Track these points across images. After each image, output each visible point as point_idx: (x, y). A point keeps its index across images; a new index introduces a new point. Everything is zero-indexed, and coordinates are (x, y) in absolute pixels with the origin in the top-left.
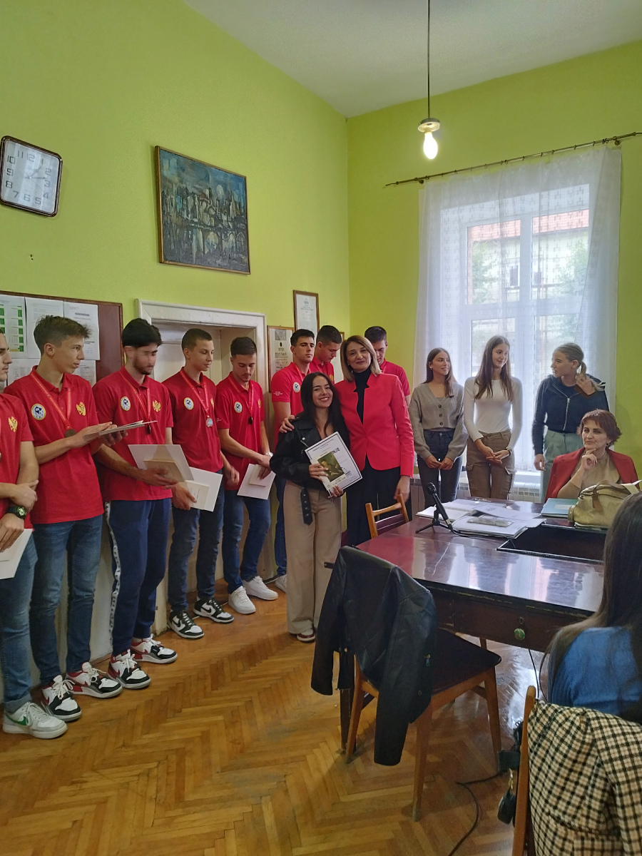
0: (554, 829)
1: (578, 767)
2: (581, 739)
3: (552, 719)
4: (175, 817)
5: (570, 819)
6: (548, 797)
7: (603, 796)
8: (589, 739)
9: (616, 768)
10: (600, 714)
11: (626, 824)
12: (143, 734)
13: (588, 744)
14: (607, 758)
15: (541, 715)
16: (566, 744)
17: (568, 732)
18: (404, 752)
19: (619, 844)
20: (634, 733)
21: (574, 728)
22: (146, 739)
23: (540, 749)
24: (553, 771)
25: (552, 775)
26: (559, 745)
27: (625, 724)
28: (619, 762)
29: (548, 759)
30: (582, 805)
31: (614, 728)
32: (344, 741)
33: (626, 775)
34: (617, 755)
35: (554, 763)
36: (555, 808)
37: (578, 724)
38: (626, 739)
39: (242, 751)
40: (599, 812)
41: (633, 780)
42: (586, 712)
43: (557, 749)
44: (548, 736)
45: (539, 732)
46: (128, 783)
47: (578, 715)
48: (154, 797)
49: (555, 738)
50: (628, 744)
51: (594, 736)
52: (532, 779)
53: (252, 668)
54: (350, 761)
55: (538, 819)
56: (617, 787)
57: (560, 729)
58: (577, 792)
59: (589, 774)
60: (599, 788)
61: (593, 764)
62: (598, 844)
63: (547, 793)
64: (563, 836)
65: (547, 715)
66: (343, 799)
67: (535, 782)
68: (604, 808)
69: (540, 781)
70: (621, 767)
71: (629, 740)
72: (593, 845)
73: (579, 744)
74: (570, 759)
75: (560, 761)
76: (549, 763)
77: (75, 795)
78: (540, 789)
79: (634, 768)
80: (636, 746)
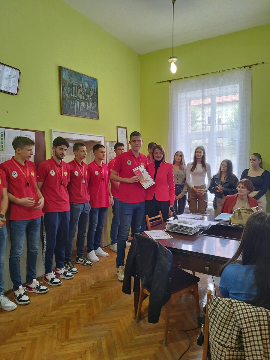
0: (218, 347)
1: (228, 322)
2: (229, 311)
3: (217, 303)
4: (65, 345)
5: (224, 343)
6: (216, 334)
7: (237, 334)
8: (232, 311)
10: (237, 301)
11: (246, 345)
12: (52, 311)
13: (232, 313)
14: (239, 318)
15: (213, 301)
16: (223, 313)
17: (224, 308)
18: (160, 318)
19: (244, 352)
20: (250, 308)
21: (226, 307)
22: (53, 313)
23: (213, 315)
24: (218, 324)
25: (217, 325)
26: (220, 313)
27: (246, 305)
28: (244, 320)
29: (216, 319)
30: (229, 338)
31: (242, 306)
32: (136, 313)
33: (246, 325)
34: (243, 317)
35: (218, 321)
36: (219, 339)
37: (228, 305)
38: (246, 311)
39: (93, 318)
40: (236, 340)
41: (249, 327)
42: (231, 300)
43: (219, 315)
44: (216, 310)
45: (212, 308)
46: (45, 332)
47: (228, 301)
48: (56, 337)
49: (219, 311)
50: (247, 313)
51: (234, 309)
52: (210, 327)
53: (98, 284)
54: (138, 322)
55: (212, 343)
57: (221, 307)
58: (227, 332)
59: (232, 325)
60: (236, 331)
61: (233, 321)
62: (235, 353)
64: (222, 350)
65: (216, 302)
66: (135, 338)
67: (211, 329)
68: (238, 338)
69: (213, 328)
70: (244, 322)
71: (248, 311)
72: (233, 353)
73: (228, 313)
74: (225, 319)
75: (220, 320)
76: (216, 321)
77: (23, 337)
78: (213, 331)
79: (250, 322)
80: (250, 314)
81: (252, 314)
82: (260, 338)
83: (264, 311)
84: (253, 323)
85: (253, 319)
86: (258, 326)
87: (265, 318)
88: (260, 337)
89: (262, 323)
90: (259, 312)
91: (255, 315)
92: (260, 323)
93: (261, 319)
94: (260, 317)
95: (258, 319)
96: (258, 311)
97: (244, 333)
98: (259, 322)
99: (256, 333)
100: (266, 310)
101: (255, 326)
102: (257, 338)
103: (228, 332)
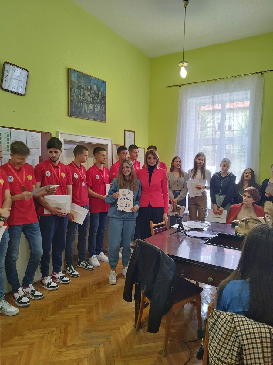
0: (217, 363)
1: (228, 338)
2: (230, 326)
3: (219, 317)
4: (63, 352)
5: (224, 359)
6: (216, 350)
7: (238, 350)
8: (233, 326)
9: (244, 338)
10: (238, 316)
11: (247, 362)
12: (51, 315)
13: (233, 328)
14: (240, 334)
15: (214, 315)
16: (224, 327)
17: (225, 322)
18: (160, 327)
20: (252, 324)
21: (227, 321)
22: (52, 317)
23: (213, 329)
24: (218, 339)
25: (217, 341)
26: (221, 328)
27: (249, 320)
28: (245, 336)
29: (216, 334)
30: (229, 354)
31: (244, 322)
32: (136, 322)
33: (248, 342)
34: (244, 333)
35: (219, 335)
36: (218, 354)
37: (229, 319)
38: (248, 326)
39: (92, 325)
40: (236, 357)
41: (250, 344)
42: (233, 314)
43: (220, 330)
44: (217, 324)
45: (213, 322)
46: (43, 336)
47: (229, 315)
48: (54, 343)
49: (220, 325)
50: (249, 329)
51: (235, 324)
52: (210, 342)
53: (99, 289)
54: (138, 330)
55: (211, 359)
56: (244, 346)
57: (222, 321)
58: (227, 348)
59: (233, 340)
60: (236, 347)
61: (234, 336)
63: (215, 348)
65: (217, 315)
66: (134, 347)
67: (211, 343)
68: (238, 355)
69: (213, 343)
70: (246, 338)
71: (250, 327)
73: (229, 328)
74: (225, 334)
75: (221, 335)
76: (217, 335)
77: (20, 341)
78: (212, 346)
79: (251, 339)
80: (252, 330)
81: (254, 331)
82: (261, 356)
83: (267, 328)
84: (254, 340)
85: (255, 336)
86: (260, 343)
87: (268, 335)
88: (262, 354)
89: (264, 340)
90: (262, 329)
91: (257, 331)
92: (262, 340)
93: (263, 336)
94: (262, 334)
95: (260, 336)
96: (260, 328)
97: (245, 350)
98: (261, 338)
99: (258, 351)
100: (269, 326)
101: (256, 343)
102: (259, 356)
103: (229, 347)
